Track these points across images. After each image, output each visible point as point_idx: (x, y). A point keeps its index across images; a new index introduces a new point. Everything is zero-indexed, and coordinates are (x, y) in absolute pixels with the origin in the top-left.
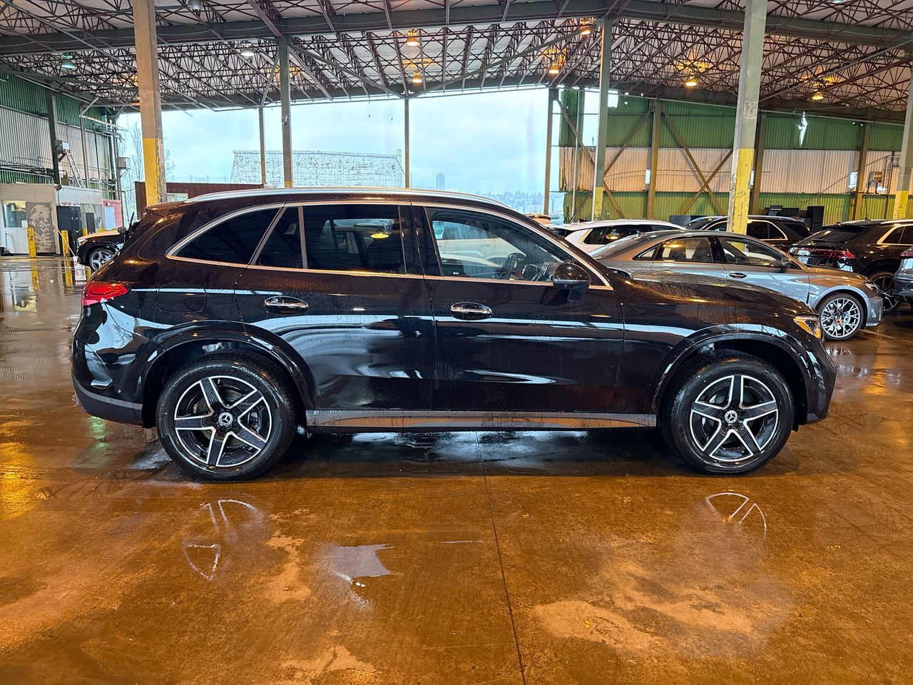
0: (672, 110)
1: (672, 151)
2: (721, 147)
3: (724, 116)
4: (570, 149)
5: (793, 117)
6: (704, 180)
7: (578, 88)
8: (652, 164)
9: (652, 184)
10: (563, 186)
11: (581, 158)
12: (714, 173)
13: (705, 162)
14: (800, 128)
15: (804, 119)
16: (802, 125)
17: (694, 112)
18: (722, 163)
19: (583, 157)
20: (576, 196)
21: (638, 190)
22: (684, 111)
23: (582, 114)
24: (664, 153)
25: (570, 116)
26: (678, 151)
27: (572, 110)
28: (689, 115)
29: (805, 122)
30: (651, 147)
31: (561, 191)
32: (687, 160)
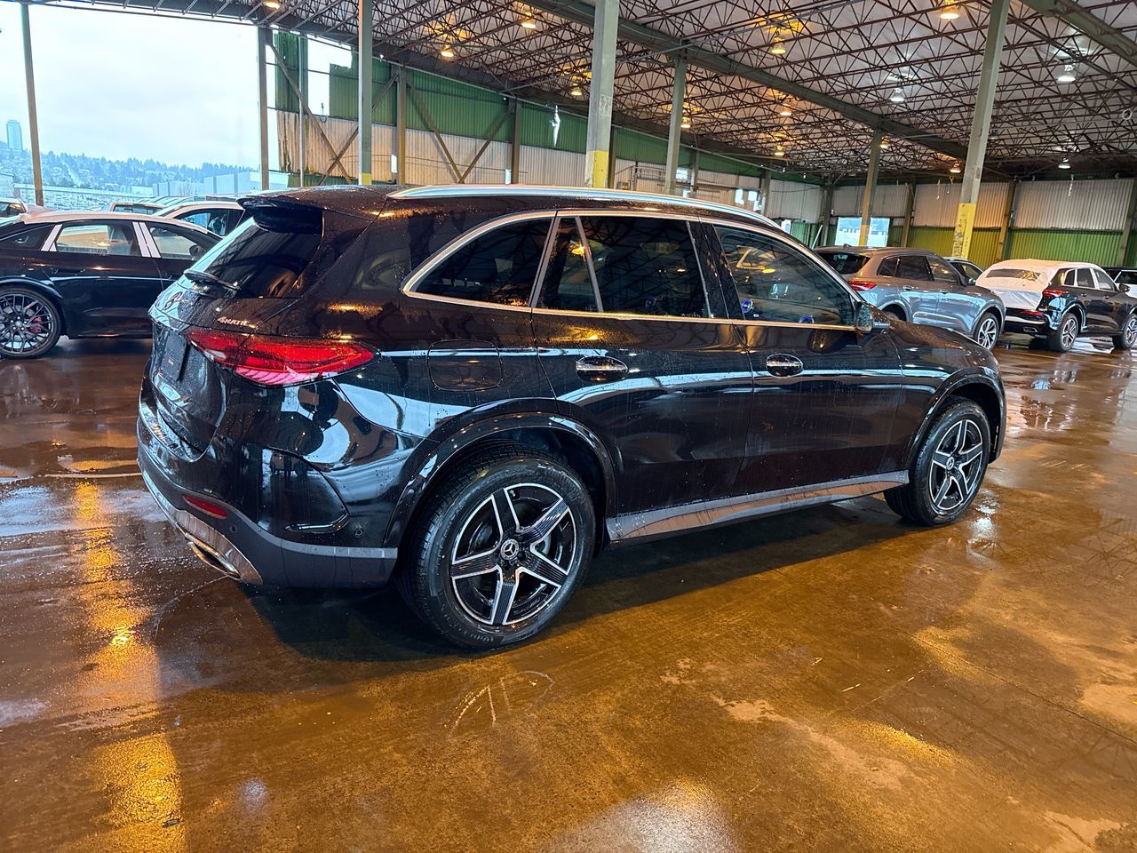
0: (418, 82)
1: (421, 134)
2: (475, 137)
3: (476, 99)
4: (292, 115)
5: (546, 111)
6: (459, 174)
7: (298, 33)
8: (398, 148)
9: (400, 174)
10: (285, 164)
11: (307, 128)
12: (470, 168)
13: (458, 153)
14: (554, 125)
15: (557, 115)
16: (555, 122)
17: (443, 88)
18: (477, 158)
19: (310, 127)
20: (304, 179)
21: (384, 180)
22: (432, 86)
23: (306, 70)
24: (411, 136)
25: (289, 70)
26: (427, 135)
27: (291, 62)
28: (437, 92)
29: (557, 118)
30: (396, 126)
31: (283, 170)
32: (438, 147)
